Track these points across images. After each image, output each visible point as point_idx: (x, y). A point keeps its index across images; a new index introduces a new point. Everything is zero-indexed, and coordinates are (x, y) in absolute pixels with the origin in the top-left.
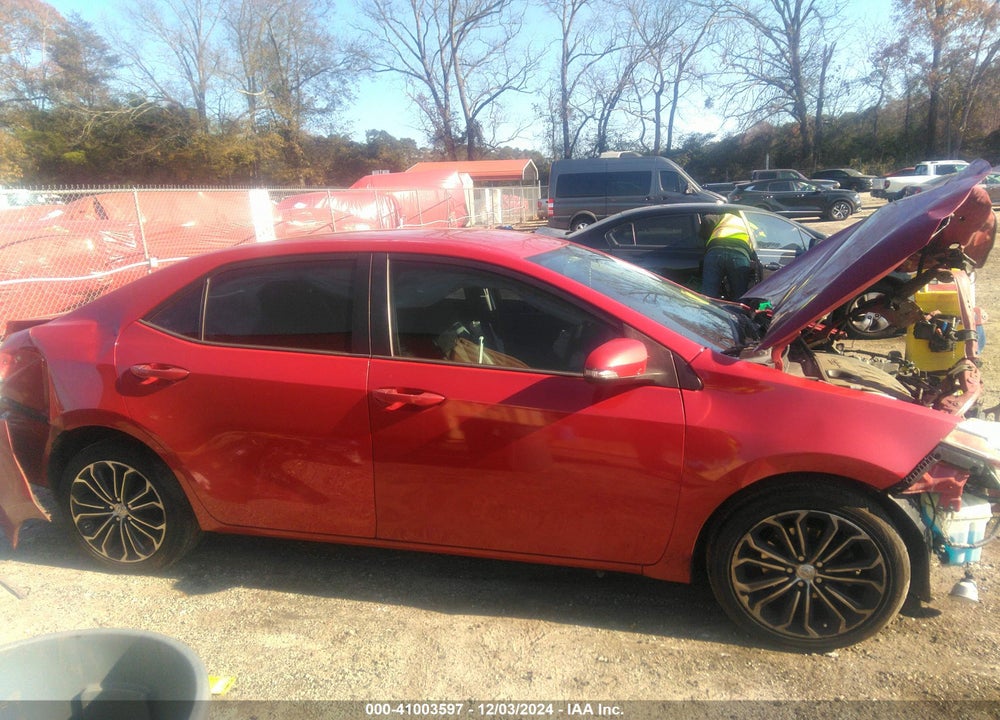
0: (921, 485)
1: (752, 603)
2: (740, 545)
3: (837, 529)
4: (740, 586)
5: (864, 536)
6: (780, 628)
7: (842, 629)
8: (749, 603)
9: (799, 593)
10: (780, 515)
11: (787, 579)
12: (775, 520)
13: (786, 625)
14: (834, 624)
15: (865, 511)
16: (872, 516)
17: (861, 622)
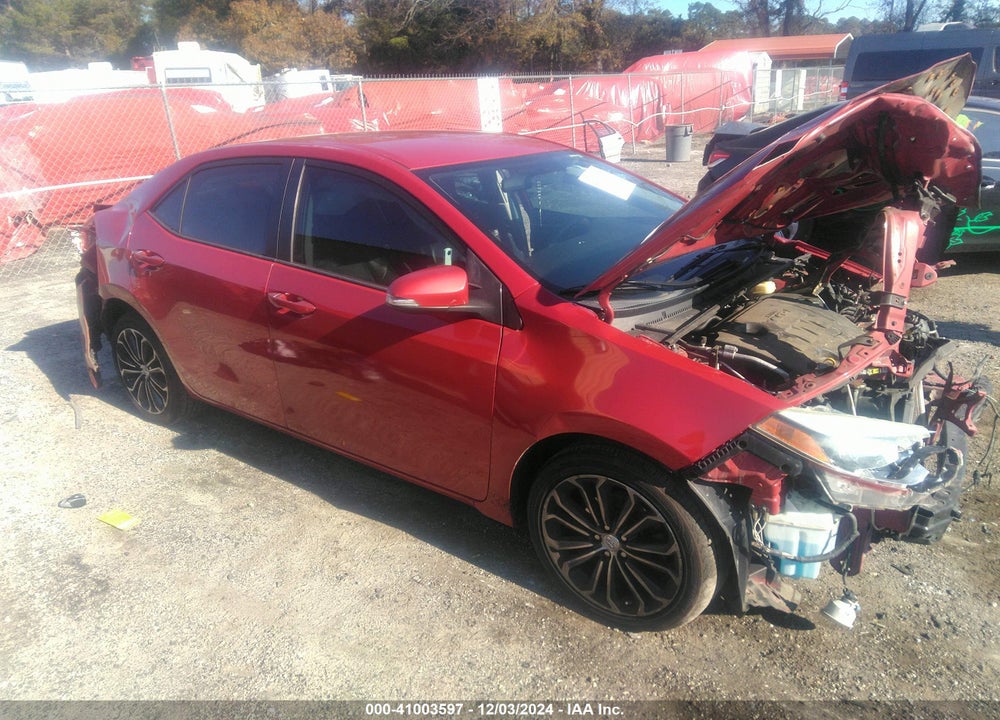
0: (724, 475)
1: (561, 562)
2: (548, 500)
3: (633, 503)
4: (550, 542)
5: (660, 518)
6: (585, 593)
7: (641, 611)
8: (559, 561)
9: (602, 563)
10: (582, 476)
11: (591, 545)
12: (576, 480)
13: (590, 592)
14: (634, 605)
15: (661, 491)
16: (668, 498)
17: (659, 610)
